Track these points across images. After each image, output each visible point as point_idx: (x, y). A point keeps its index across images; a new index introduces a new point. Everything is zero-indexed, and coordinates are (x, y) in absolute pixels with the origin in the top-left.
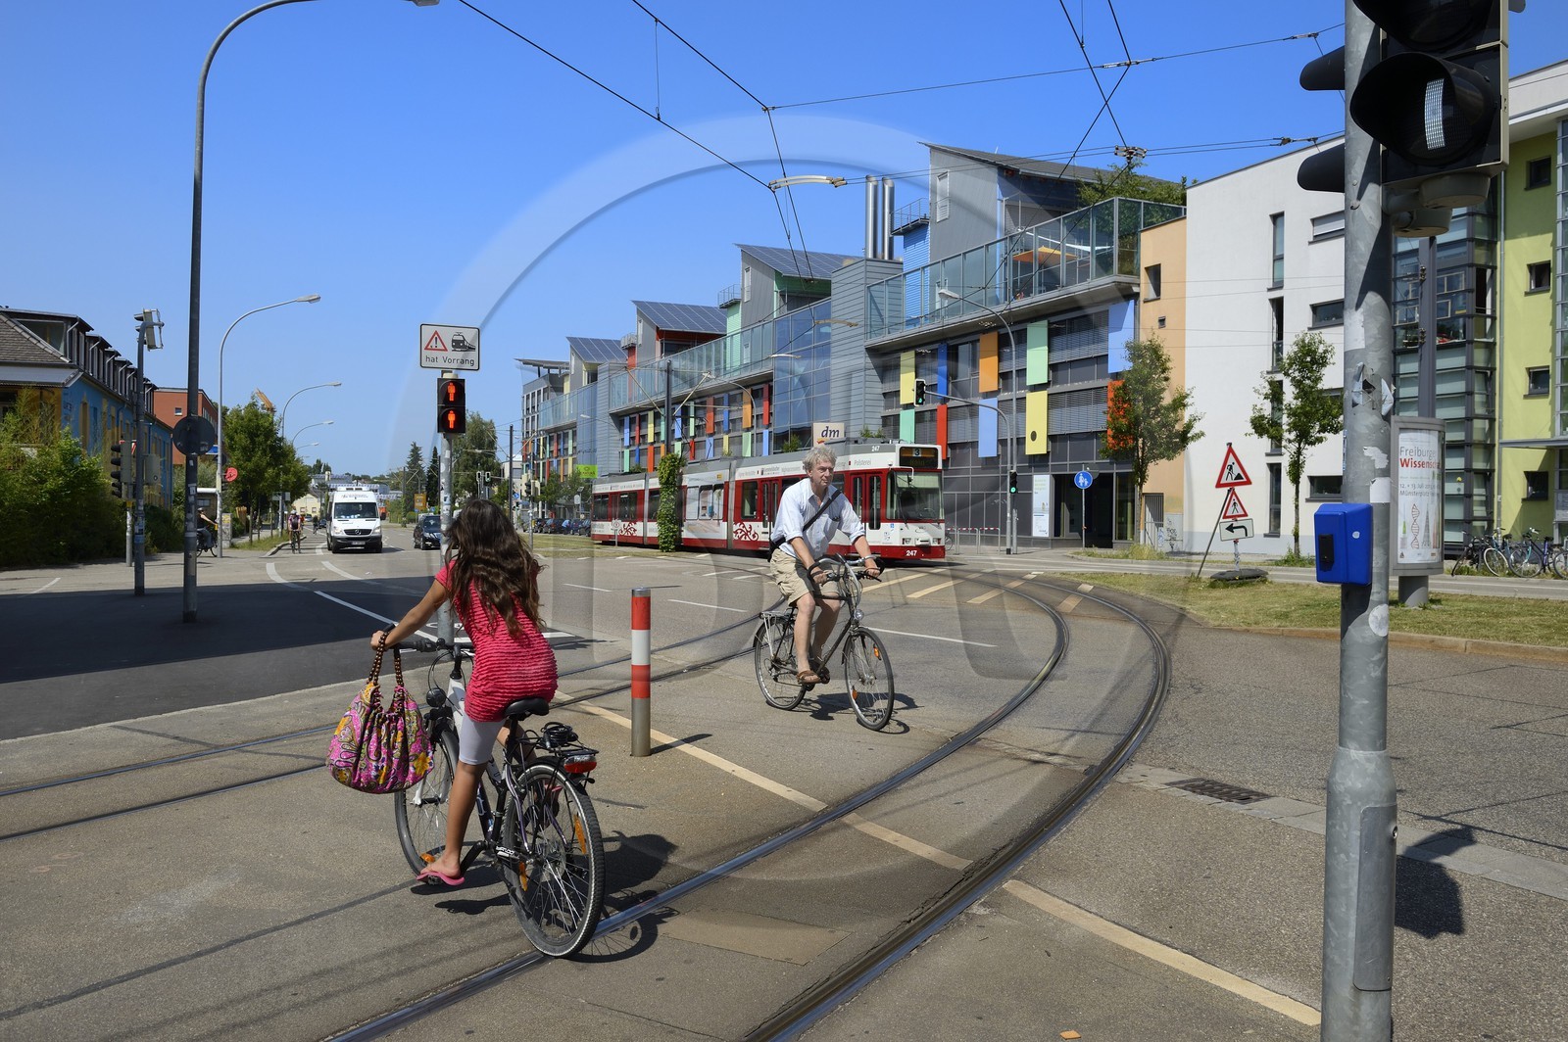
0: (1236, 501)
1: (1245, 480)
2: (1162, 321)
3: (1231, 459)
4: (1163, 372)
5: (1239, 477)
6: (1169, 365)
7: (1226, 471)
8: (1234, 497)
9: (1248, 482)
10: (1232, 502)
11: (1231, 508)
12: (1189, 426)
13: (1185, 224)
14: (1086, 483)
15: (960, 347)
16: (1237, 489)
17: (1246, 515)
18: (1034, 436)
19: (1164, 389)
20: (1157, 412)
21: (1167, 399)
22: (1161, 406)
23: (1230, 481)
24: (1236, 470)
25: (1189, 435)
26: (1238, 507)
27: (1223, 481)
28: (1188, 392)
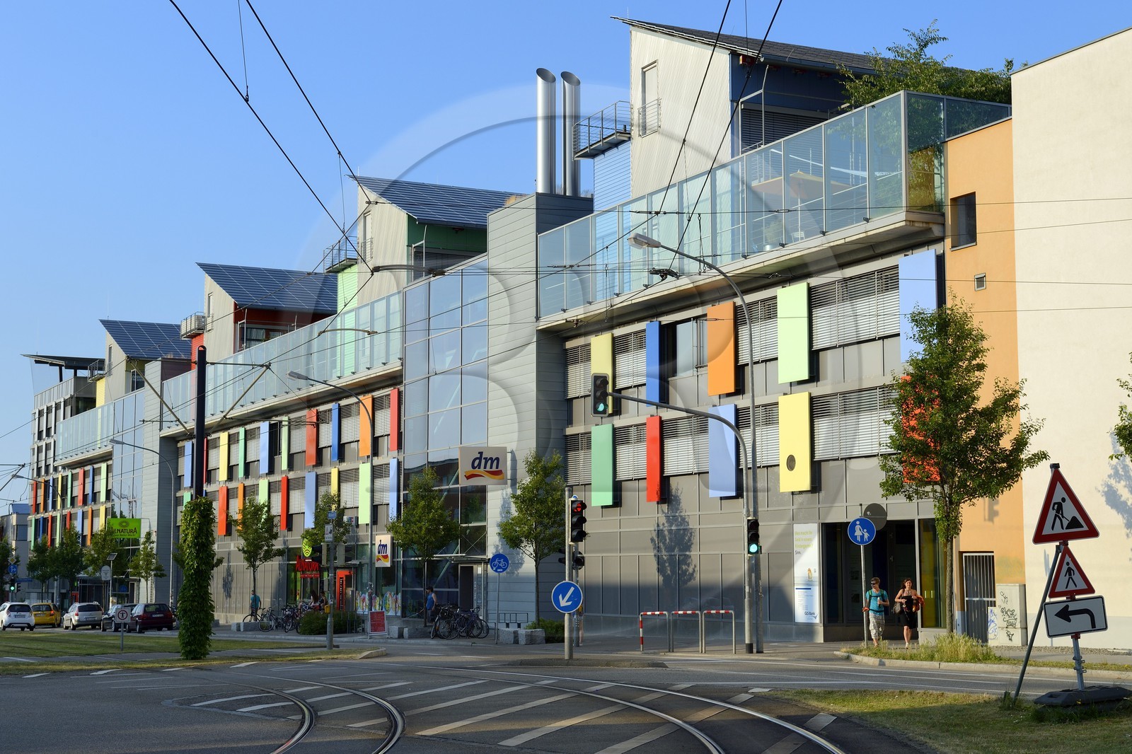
0: (1072, 565)
1: (1085, 528)
2: (980, 281)
3: (1059, 490)
4: (974, 357)
5: (1074, 523)
6: (984, 344)
7: (1052, 513)
8: (1068, 559)
9: (1092, 532)
10: (1065, 568)
11: (1063, 579)
12: (1020, 443)
13: (1011, 130)
14: (866, 535)
15: (679, 327)
16: (1073, 545)
17: (1091, 590)
18: (791, 462)
19: (978, 384)
20: (969, 420)
21: (985, 398)
22: (975, 411)
23: (1058, 530)
24: (1069, 511)
25: (1023, 456)
26: (1077, 577)
27: (1047, 530)
28: (1017, 388)
